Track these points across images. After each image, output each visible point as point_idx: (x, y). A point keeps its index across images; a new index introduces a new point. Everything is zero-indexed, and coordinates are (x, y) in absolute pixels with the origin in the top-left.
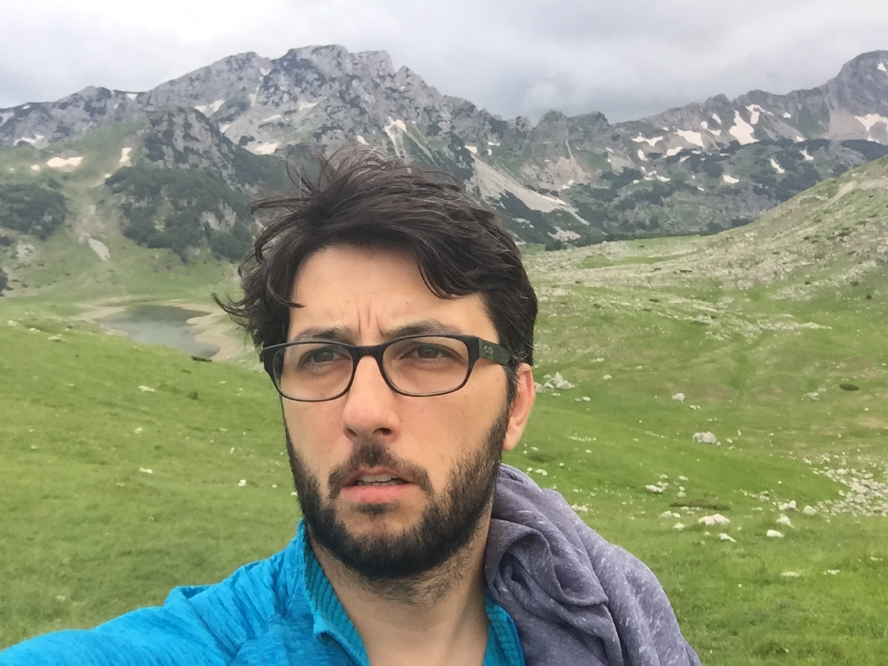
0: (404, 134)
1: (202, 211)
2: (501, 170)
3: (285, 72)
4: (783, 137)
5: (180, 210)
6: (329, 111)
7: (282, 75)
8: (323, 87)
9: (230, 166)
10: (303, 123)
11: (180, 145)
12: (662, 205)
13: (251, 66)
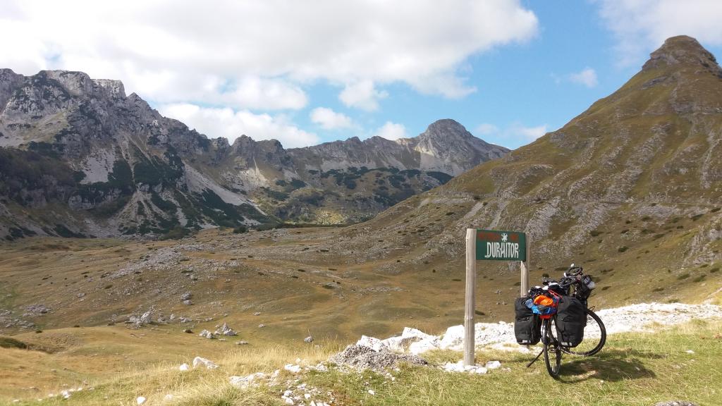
0: (130, 142)
2: (204, 174)
3: (34, 87)
4: (393, 167)
6: (70, 119)
7: (32, 89)
8: (67, 102)
10: (47, 126)
13: (6, 79)
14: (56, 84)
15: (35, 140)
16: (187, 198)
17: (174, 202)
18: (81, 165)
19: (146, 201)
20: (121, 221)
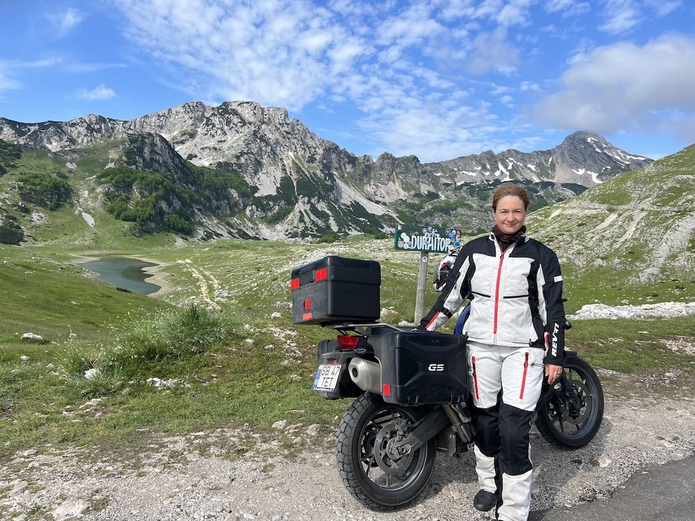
0: (293, 161)
1: (159, 199)
2: (352, 188)
3: (219, 116)
4: (526, 179)
5: (144, 198)
6: (246, 143)
8: (244, 128)
9: (179, 173)
10: (229, 148)
11: (148, 156)
12: (450, 215)
13: (198, 111)
14: (235, 113)
16: (338, 209)
17: (328, 212)
18: (255, 180)
20: (287, 228)
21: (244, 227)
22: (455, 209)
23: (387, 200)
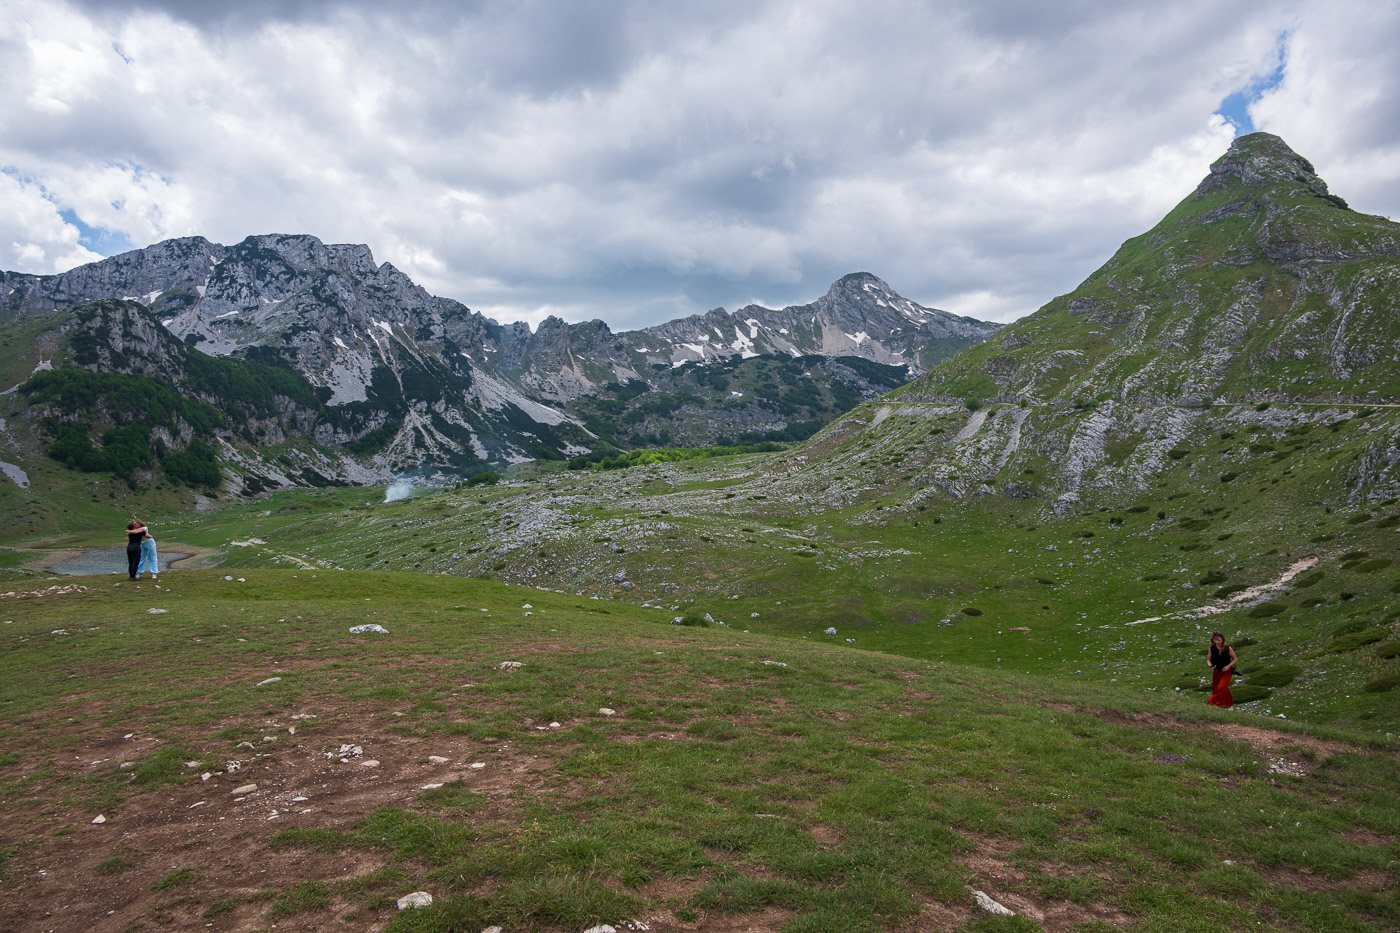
0: (391, 338)
1: (153, 426)
2: (499, 379)
3: (242, 262)
4: (781, 352)
5: (124, 425)
6: (300, 310)
7: (239, 265)
8: (292, 282)
9: (181, 372)
10: (268, 321)
11: (119, 345)
12: (671, 418)
13: (199, 253)
14: (272, 255)
15: (254, 344)
16: (482, 419)
17: (466, 425)
18: (325, 377)
19: (425, 427)
20: (393, 459)
21: (314, 464)
22: (678, 407)
23: (563, 398)
